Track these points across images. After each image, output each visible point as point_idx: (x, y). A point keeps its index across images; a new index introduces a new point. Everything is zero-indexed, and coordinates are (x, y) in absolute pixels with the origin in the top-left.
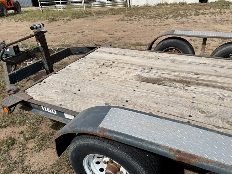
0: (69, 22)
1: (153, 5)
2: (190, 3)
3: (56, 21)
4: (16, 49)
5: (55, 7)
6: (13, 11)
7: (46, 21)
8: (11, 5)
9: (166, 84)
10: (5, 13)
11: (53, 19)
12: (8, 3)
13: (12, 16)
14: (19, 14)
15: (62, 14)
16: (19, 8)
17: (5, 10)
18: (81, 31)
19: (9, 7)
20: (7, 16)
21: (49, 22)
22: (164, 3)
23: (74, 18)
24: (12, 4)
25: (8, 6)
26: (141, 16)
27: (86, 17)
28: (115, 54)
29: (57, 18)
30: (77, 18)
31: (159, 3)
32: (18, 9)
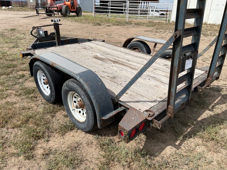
0: (108, 27)
3: (99, 25)
4: (46, 33)
5: (108, 15)
6: (75, 14)
7: (93, 24)
8: (74, 9)
10: (68, 14)
11: (98, 24)
12: (73, 7)
13: (72, 18)
14: (78, 17)
15: (108, 21)
16: (80, 12)
17: (69, 12)
18: (109, 34)
19: (73, 10)
20: (69, 17)
21: (94, 25)
23: (114, 25)
24: (75, 8)
25: (72, 9)
27: (124, 25)
28: (99, 45)
29: (102, 24)
30: (117, 25)
32: (79, 12)
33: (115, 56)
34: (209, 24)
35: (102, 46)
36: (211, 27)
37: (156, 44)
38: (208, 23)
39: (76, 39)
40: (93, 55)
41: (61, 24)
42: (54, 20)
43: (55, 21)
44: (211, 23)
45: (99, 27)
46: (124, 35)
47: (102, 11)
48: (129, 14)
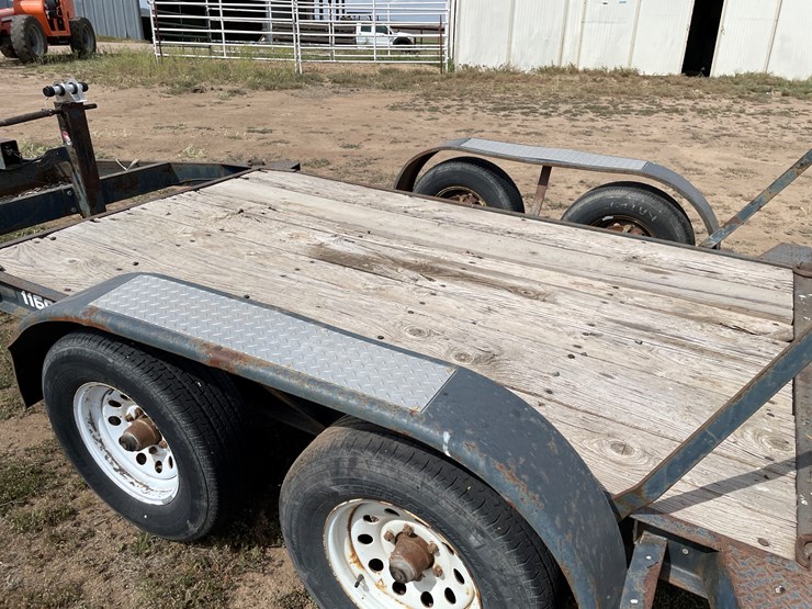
0: (236, 99)
1: (527, 70)
2: (649, 73)
3: (195, 91)
4: (10, 152)
6: (65, 49)
7: (165, 88)
8: (62, 27)
9: (375, 270)
10: (39, 53)
11: (188, 85)
12: (55, 21)
13: (59, 65)
14: (86, 59)
15: (223, 72)
16: (90, 42)
17: (40, 43)
18: (260, 129)
19: (57, 33)
20: (45, 63)
21: (173, 93)
22: (563, 65)
23: (255, 87)
24: (67, 26)
25: (53, 29)
26: (472, 101)
27: (297, 87)
28: (292, 189)
29: (203, 84)
30: (268, 89)
31: (549, 65)
32: (85, 42)
33: (400, 238)
34: (585, 71)
35: (309, 193)
36: (595, 80)
37: (546, 170)
38: (581, 68)
39: (168, 167)
40: (303, 242)
41: (94, 106)
42: (57, 89)
43: (63, 92)
44: (591, 67)
45: (197, 98)
46: (319, 128)
47: (185, 33)
48: (301, 41)
